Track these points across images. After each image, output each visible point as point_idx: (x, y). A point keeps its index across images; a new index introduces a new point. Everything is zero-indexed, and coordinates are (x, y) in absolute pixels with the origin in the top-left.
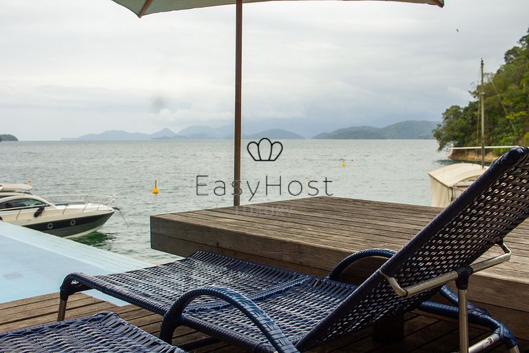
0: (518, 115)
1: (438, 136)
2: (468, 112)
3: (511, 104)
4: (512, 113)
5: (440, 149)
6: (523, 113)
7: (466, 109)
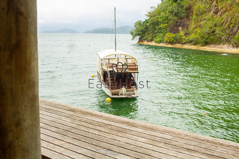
0: (164, 25)
1: (132, 33)
2: (144, 24)
3: (162, 20)
4: (162, 24)
5: (133, 39)
6: (166, 25)
7: (144, 22)
